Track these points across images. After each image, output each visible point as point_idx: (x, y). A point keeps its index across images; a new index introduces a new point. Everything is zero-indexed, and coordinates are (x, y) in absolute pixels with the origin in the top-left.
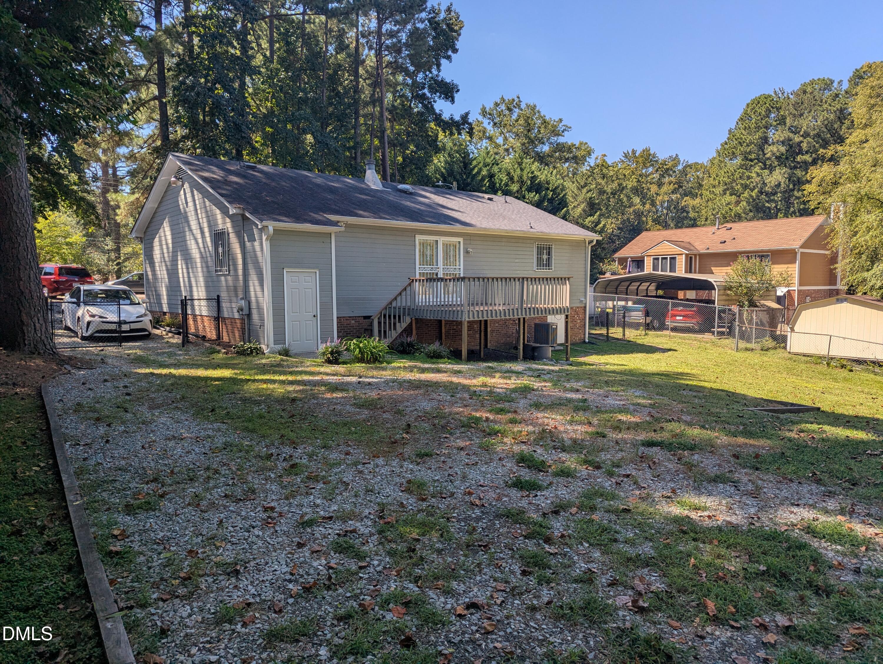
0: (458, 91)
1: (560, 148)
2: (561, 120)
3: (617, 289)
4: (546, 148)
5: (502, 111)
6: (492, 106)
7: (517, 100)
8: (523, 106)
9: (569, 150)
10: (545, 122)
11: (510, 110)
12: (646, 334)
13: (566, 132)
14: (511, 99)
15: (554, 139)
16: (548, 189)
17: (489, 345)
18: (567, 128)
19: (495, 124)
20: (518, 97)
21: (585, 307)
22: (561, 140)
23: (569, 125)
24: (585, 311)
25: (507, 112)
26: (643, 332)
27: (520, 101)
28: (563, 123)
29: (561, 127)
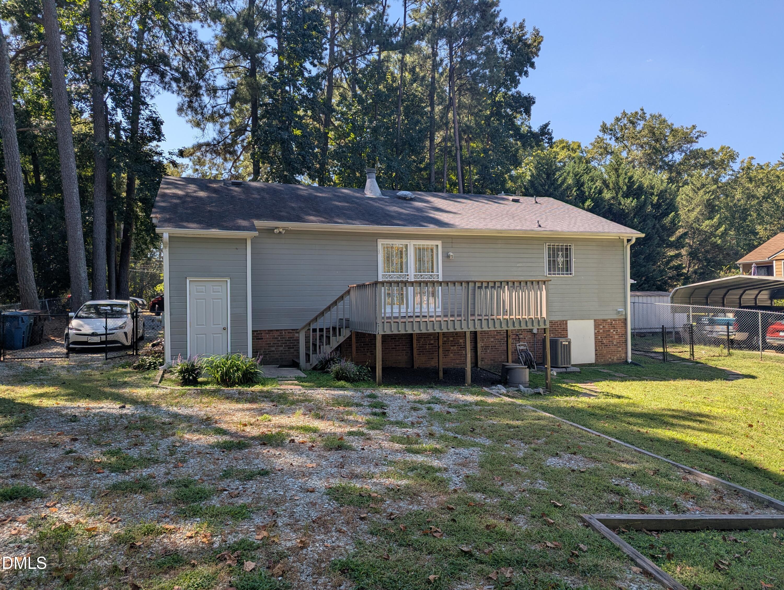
0: (534, 103)
1: (695, 154)
2: (694, 127)
3: (707, 298)
4: (678, 157)
5: (625, 125)
6: (613, 121)
7: (640, 113)
8: (648, 116)
9: (704, 155)
10: (674, 132)
11: (632, 123)
12: (730, 355)
13: (700, 139)
14: (633, 112)
15: (685, 147)
16: (652, 194)
17: (479, 363)
18: (701, 134)
19: (617, 139)
20: (642, 110)
21: (626, 319)
22: (695, 146)
23: (704, 131)
24: (626, 324)
25: (630, 125)
26: (726, 351)
27: (644, 113)
28: (697, 129)
29: (694, 134)
